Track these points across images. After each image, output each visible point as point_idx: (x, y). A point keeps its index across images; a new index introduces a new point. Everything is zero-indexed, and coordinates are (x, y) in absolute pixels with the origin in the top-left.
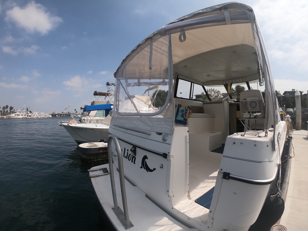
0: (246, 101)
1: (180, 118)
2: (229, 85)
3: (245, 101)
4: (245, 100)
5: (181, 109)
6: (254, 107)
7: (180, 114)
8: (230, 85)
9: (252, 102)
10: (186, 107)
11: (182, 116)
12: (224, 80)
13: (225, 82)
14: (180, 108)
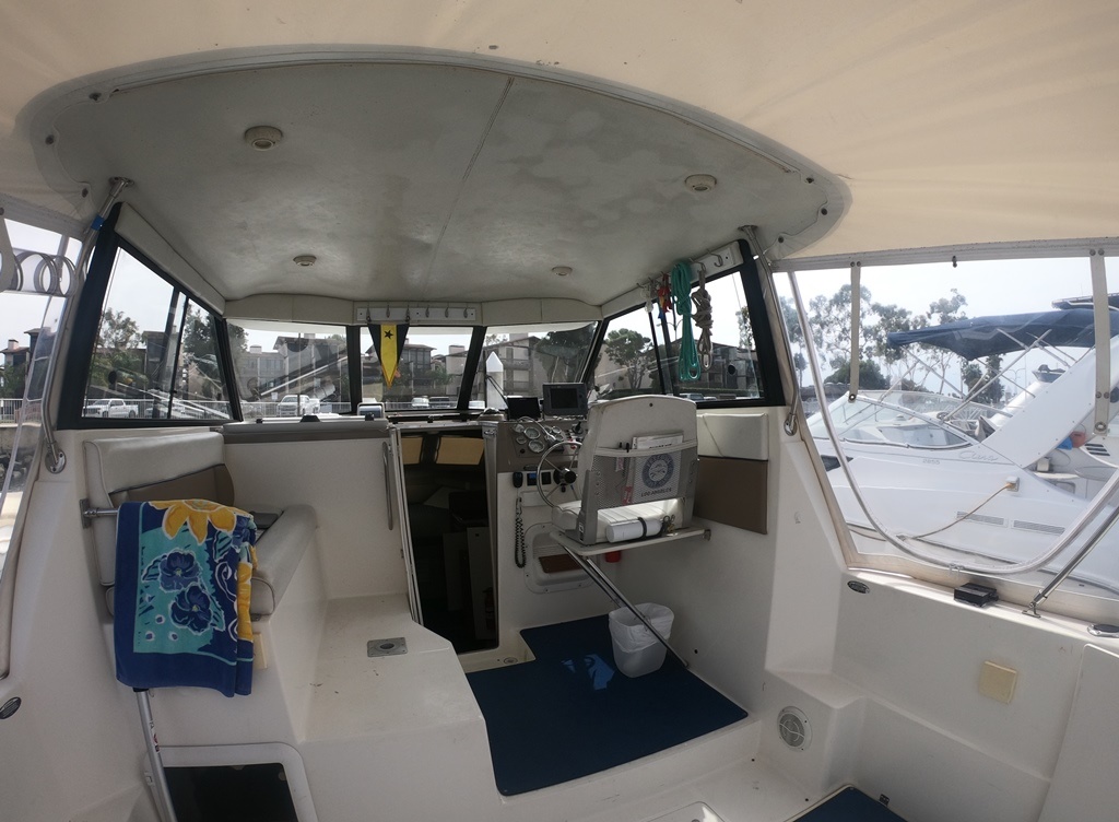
0: (631, 453)
1: (161, 634)
2: (389, 335)
3: (623, 454)
4: (628, 447)
5: (159, 544)
6: (658, 484)
7: (158, 596)
8: (394, 332)
9: (654, 458)
10: (212, 531)
11: (178, 614)
12: (354, 301)
13: (364, 311)
14: (146, 539)
